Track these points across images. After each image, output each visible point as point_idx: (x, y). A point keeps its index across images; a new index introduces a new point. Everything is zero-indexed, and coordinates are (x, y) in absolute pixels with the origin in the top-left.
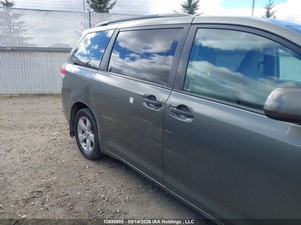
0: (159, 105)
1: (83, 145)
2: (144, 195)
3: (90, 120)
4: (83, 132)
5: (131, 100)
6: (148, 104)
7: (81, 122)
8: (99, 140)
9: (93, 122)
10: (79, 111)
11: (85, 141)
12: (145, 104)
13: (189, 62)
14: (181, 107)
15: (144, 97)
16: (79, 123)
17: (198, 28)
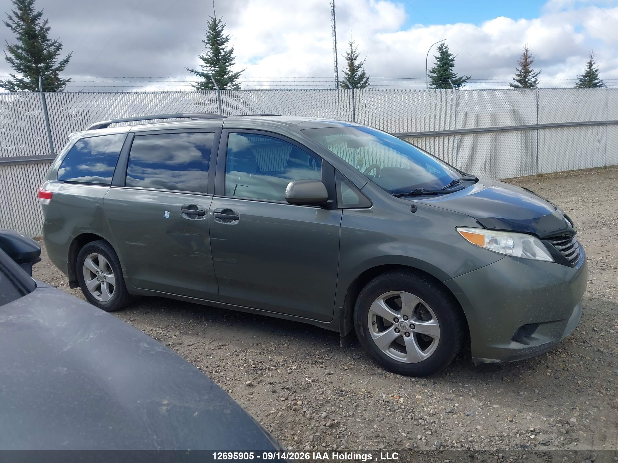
0: (202, 214)
1: (95, 294)
2: (199, 327)
3: (105, 255)
4: (93, 276)
5: (167, 215)
6: (188, 214)
7: (89, 263)
8: (125, 277)
9: (110, 255)
10: (85, 246)
11: (98, 288)
12: (185, 217)
13: (226, 175)
14: (226, 211)
15: (183, 208)
16: (85, 264)
17: (229, 133)
